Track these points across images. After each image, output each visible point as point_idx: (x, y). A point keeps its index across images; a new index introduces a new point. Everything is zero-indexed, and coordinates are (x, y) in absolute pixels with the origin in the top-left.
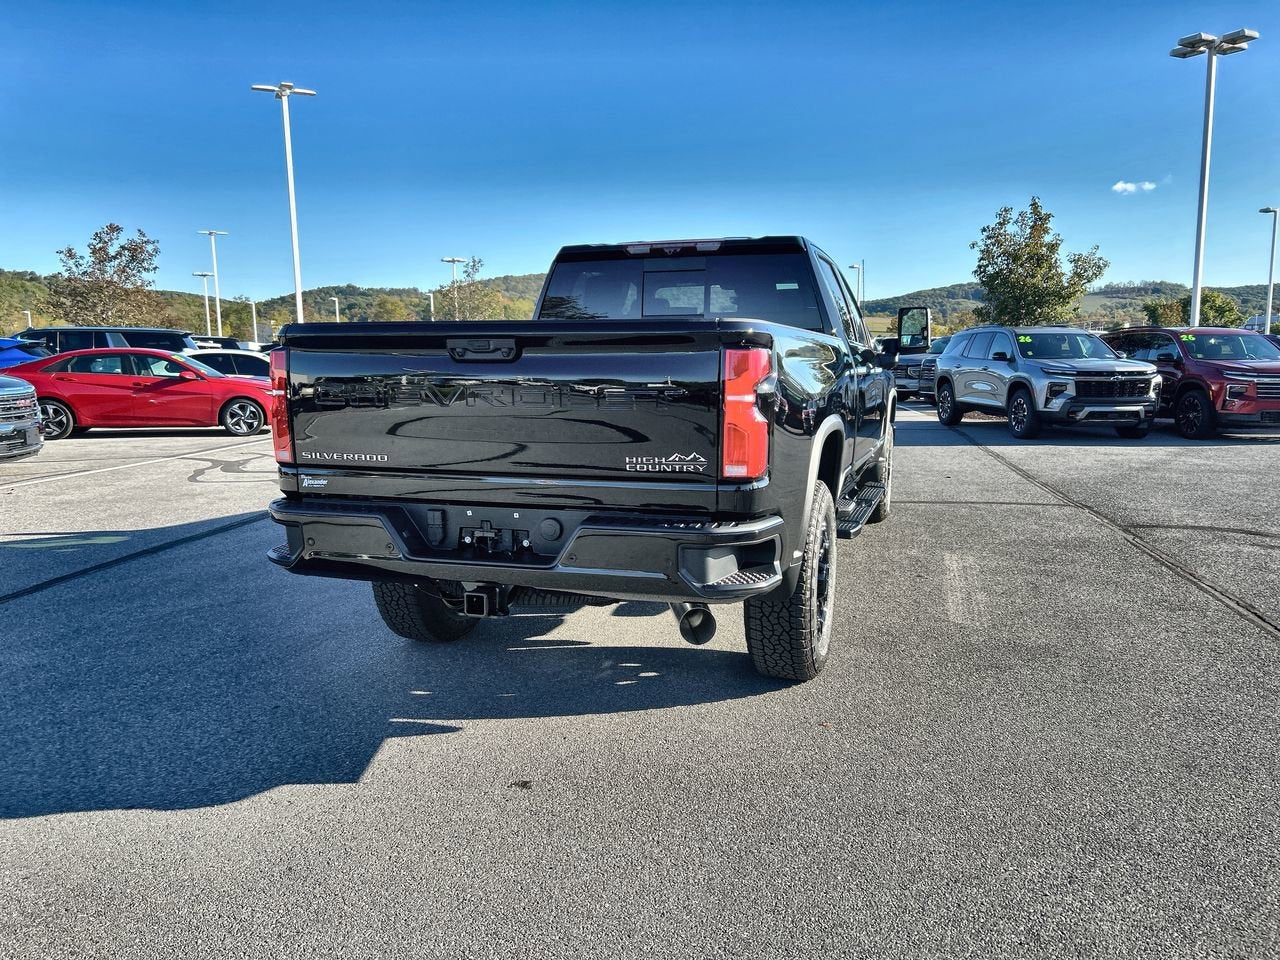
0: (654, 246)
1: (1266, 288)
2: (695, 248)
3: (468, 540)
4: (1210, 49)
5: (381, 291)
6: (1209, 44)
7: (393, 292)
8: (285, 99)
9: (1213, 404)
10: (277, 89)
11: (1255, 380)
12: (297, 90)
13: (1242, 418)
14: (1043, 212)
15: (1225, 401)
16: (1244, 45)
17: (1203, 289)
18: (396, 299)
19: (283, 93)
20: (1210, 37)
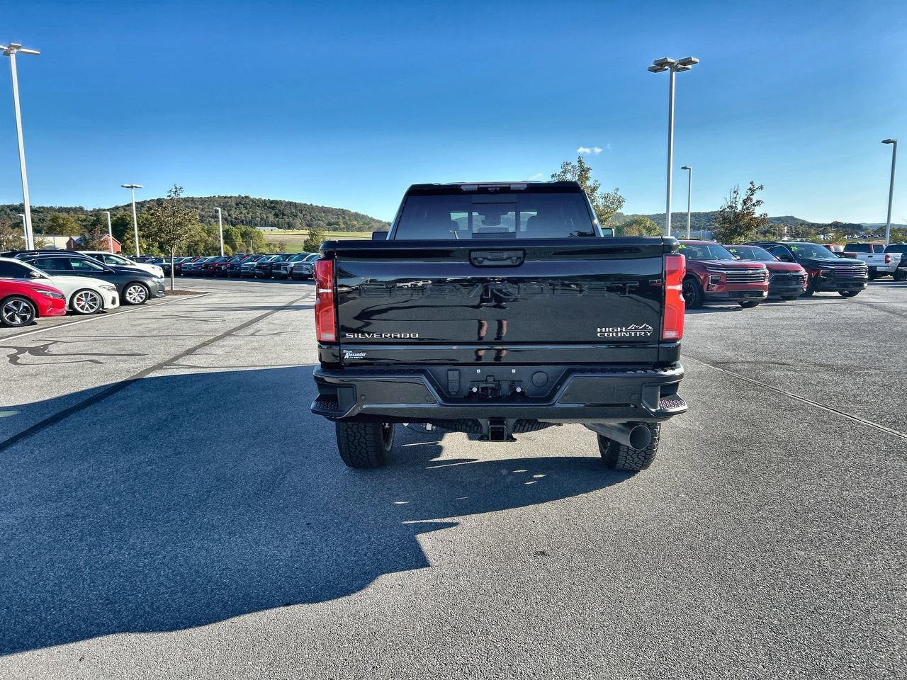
0: (481, 186)
1: (686, 214)
2: (509, 187)
3: (475, 390)
4: (671, 68)
5: (51, 209)
6: (671, 64)
7: (61, 210)
8: (13, 58)
9: (702, 286)
10: (6, 48)
11: (725, 272)
12: (23, 50)
13: (720, 295)
14: (585, 166)
15: (709, 285)
16: (690, 67)
17: (672, 214)
18: (64, 215)
19: (11, 52)
20: (672, 61)
